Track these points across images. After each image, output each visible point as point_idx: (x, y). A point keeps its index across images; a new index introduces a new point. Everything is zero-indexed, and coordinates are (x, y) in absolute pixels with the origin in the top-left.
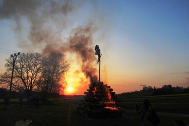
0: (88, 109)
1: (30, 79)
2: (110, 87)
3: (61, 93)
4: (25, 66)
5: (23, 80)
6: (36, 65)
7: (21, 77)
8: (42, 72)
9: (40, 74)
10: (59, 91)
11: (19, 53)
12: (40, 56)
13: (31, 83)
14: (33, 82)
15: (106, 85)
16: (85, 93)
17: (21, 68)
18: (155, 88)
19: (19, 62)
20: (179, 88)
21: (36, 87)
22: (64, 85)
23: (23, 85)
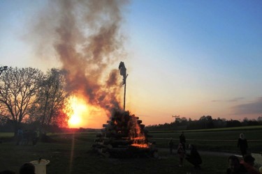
0: (110, 147)
1: (20, 105)
2: (138, 118)
3: (64, 126)
4: (12, 86)
5: (9, 107)
6: (28, 85)
7: (6, 102)
8: (37, 96)
9: (33, 98)
10: (61, 123)
11: (6, 67)
12: (35, 72)
13: (21, 110)
14: (23, 109)
15: (134, 115)
16: (104, 125)
17: (6, 89)
18: (190, 119)
19: (4, 80)
20: (221, 120)
21: (27, 116)
22: (68, 114)
23: (8, 113)
